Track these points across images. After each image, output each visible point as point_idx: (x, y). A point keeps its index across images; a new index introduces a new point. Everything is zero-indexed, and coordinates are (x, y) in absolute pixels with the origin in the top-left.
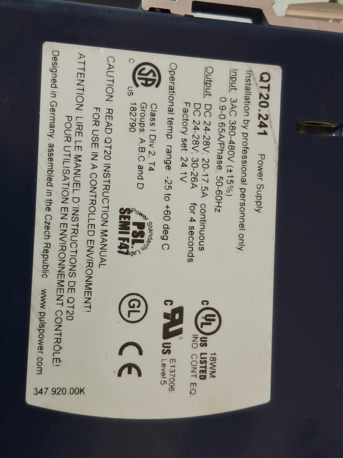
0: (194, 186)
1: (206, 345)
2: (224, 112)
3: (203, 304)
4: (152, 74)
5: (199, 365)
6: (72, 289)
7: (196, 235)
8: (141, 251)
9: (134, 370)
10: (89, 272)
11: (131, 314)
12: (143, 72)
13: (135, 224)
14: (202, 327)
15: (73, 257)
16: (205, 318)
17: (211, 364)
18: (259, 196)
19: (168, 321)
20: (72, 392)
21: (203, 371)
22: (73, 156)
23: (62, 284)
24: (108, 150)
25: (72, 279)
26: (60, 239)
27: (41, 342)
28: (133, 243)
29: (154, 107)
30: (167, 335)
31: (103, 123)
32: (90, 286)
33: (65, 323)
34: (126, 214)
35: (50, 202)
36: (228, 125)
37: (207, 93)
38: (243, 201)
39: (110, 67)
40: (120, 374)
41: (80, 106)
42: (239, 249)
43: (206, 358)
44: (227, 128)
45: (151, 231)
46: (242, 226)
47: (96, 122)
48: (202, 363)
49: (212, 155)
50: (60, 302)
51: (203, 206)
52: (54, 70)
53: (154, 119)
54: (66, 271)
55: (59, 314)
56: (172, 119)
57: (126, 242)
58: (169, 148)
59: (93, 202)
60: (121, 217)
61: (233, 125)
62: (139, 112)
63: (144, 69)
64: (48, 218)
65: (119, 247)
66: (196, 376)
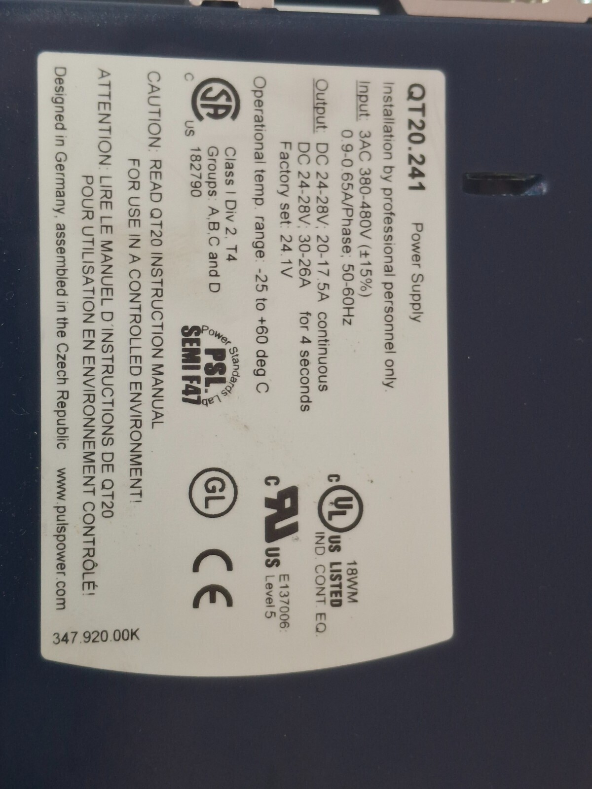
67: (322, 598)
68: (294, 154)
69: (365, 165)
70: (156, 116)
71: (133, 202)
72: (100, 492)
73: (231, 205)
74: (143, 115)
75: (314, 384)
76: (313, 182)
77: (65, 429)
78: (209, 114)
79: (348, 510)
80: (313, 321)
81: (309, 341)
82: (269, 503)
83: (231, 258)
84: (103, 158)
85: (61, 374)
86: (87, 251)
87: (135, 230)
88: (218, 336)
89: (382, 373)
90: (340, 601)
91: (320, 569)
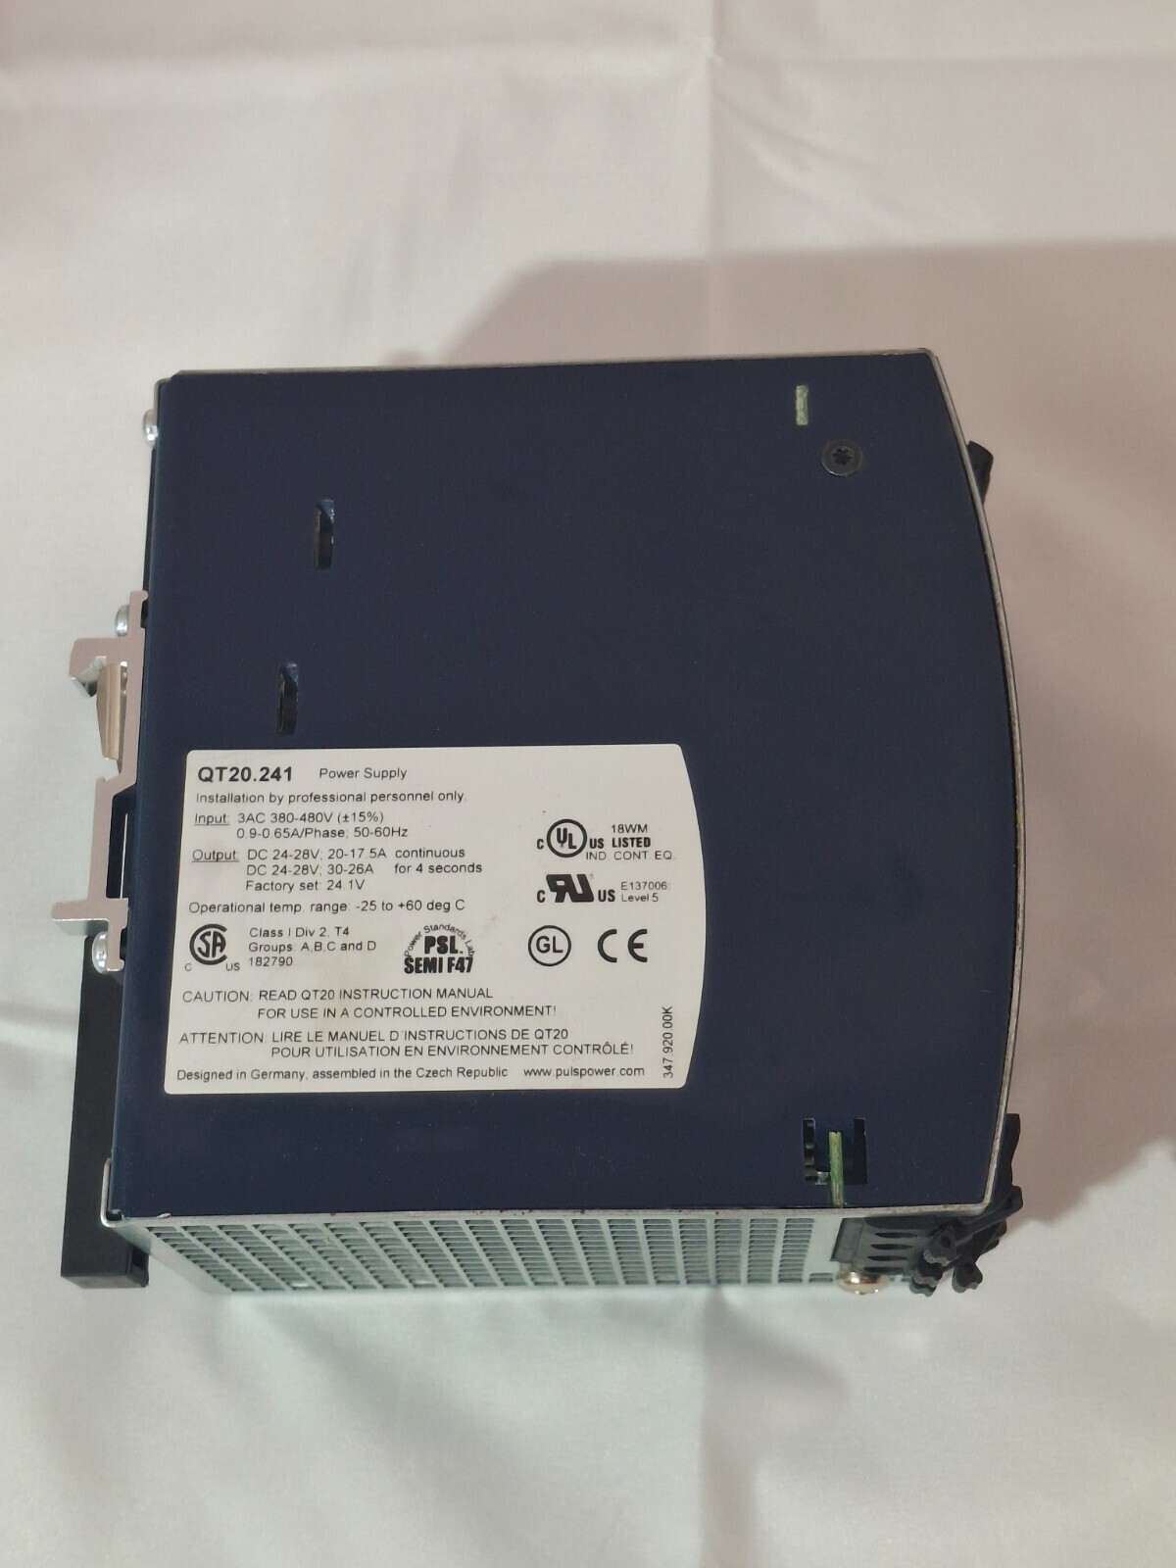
0: (370, 869)
1: (601, 841)
2: (260, 831)
3: (542, 847)
4: (208, 938)
5: (629, 848)
6: (523, 1033)
7: (443, 862)
8: (467, 940)
9: (638, 940)
10: (498, 1011)
11: (557, 948)
12: (204, 950)
13: (427, 951)
14: (575, 847)
15: (477, 1035)
16: (562, 843)
17: (628, 831)
18: (384, 774)
19: (567, 895)
20: (669, 1025)
21: (638, 843)
22: (331, 1044)
23: (515, 1048)
24: (319, 995)
25: (509, 1034)
26: (451, 1054)
27: (599, 1072)
28: (456, 952)
29: (254, 933)
30: (586, 896)
31: (282, 1003)
32: (519, 1009)
33: (572, 1040)
34: (413, 964)
35: (398, 1072)
36: (278, 825)
37: (231, 858)
38: (391, 797)
39: (198, 997)
40: (644, 960)
41: (258, 1037)
42: (460, 799)
43: (620, 839)
44: (283, 826)
45: (436, 928)
46: (426, 797)
47: (279, 1013)
48: (627, 844)
49: (324, 845)
50: (542, 1048)
51: (399, 854)
52: (207, 1077)
53: (273, 932)
54: (497, 1043)
55: (558, 1050)
56: (271, 905)
57: (455, 962)
58: (314, 907)
59: (397, 1011)
60: (418, 971)
61: (278, 817)
62: (262, 954)
63: (200, 949)
64: (421, 1073)
65: (462, 971)
66: (645, 852)
67: (642, 855)
68: (257, 879)
69: (268, 818)
70: (222, 995)
71: (295, 1014)
72: (545, 1041)
73: (300, 932)
74: (220, 1006)
75: (459, 861)
76: (281, 862)
77: (490, 1070)
78: (221, 950)
79: (568, 832)
80: (403, 862)
81: (421, 865)
82: (560, 899)
83: (346, 932)
84: (257, 1039)
85: (443, 1073)
86: (338, 1053)
87: (320, 1013)
88: (413, 943)
89: (449, 803)
90: (645, 839)
91: (618, 856)
